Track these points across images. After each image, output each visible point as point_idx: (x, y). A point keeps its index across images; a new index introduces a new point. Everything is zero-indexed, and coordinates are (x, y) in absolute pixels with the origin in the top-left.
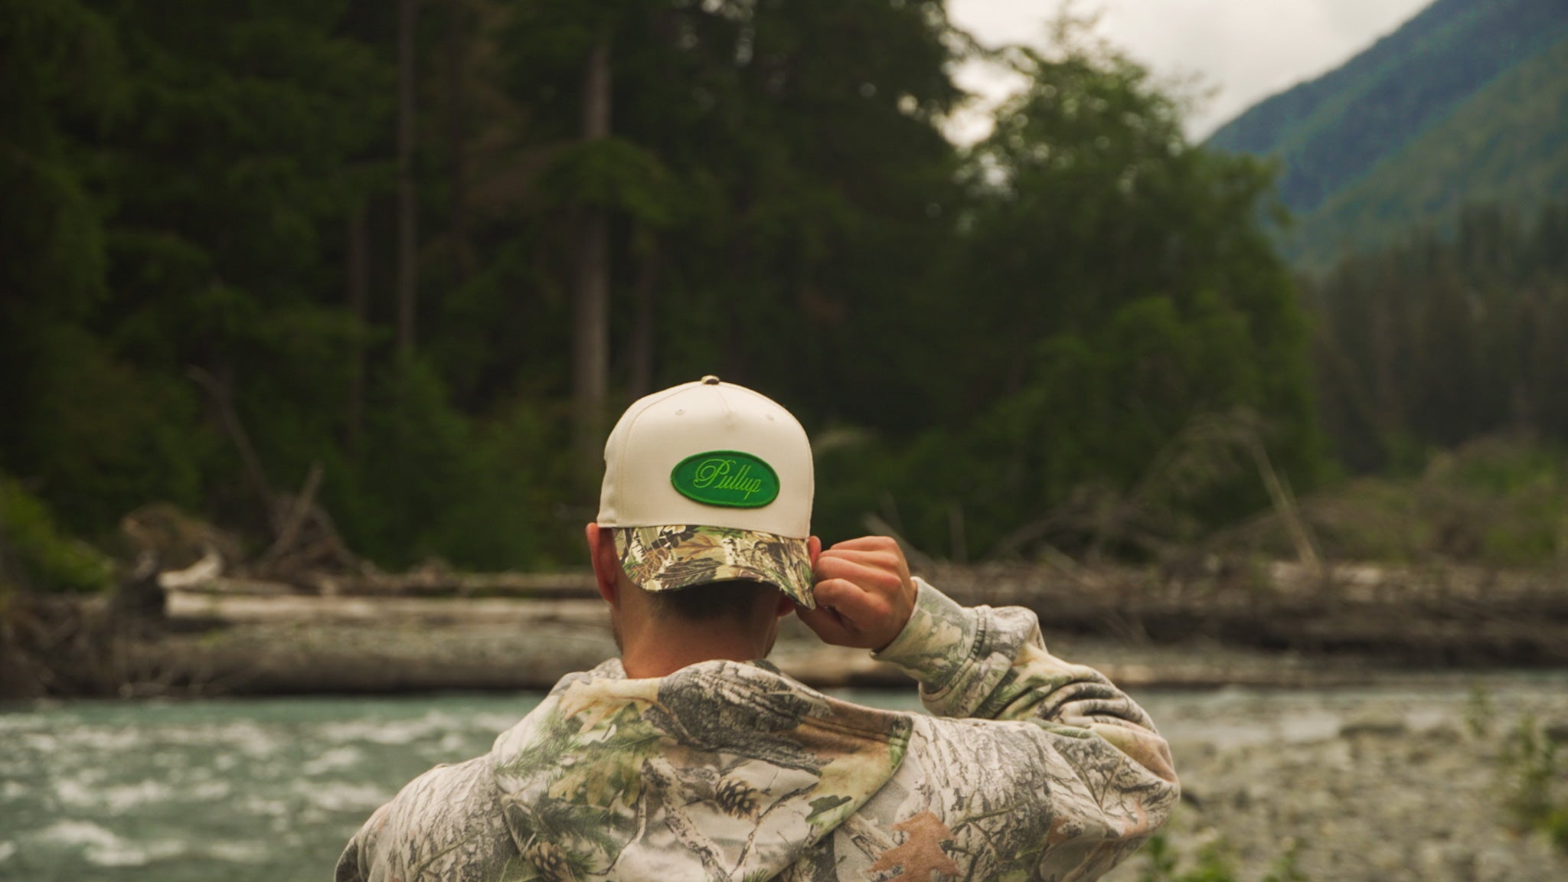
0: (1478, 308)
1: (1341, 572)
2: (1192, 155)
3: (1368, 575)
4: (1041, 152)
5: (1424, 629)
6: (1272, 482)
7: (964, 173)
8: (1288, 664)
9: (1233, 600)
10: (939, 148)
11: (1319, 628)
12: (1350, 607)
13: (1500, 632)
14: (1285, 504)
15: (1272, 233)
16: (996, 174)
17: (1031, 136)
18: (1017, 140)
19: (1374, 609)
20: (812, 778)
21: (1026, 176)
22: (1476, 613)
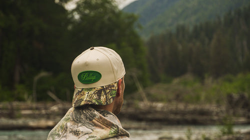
0: (180, 47)
1: (154, 104)
2: (120, 12)
3: (160, 105)
4: (87, 12)
5: (172, 117)
6: (138, 84)
7: (70, 16)
8: (143, 124)
9: (131, 110)
10: (64, 11)
11: (150, 116)
12: (156, 112)
13: (189, 117)
14: (141, 90)
15: (137, 30)
16: (77, 16)
17: (85, 8)
18: (82, 9)
19: (162, 112)
20: (91, 131)
21: (84, 17)
22: (183, 113)
